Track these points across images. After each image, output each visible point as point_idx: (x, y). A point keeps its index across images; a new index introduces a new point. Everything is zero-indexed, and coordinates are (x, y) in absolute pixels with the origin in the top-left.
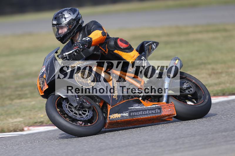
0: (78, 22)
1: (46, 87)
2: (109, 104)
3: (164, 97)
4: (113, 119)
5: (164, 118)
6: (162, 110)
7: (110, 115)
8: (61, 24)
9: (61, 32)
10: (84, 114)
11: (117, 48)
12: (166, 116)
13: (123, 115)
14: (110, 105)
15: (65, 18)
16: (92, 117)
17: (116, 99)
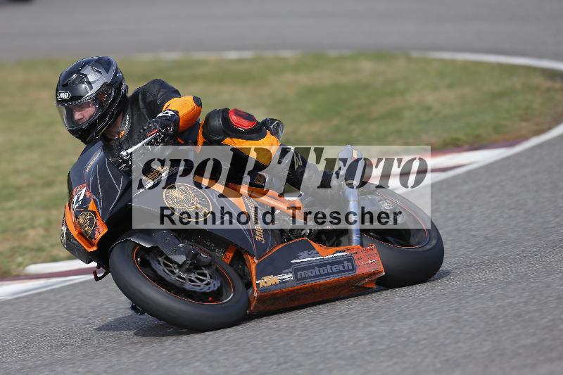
0: (118, 89)
1: (102, 231)
2: (251, 255)
3: (351, 234)
4: (264, 289)
5: (362, 283)
6: (356, 262)
7: (257, 279)
8: (81, 97)
9: (80, 117)
10: (202, 281)
11: (231, 133)
12: (364, 277)
13: (284, 277)
14: (253, 256)
15: (89, 83)
16: (218, 288)
17: (263, 242)
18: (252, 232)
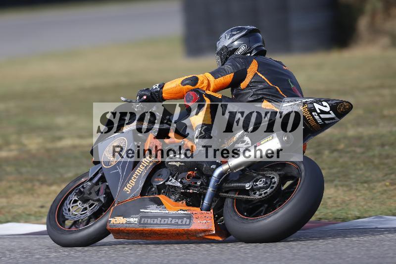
4: (114, 225)
5: (201, 235)
6: (193, 220)
7: (111, 217)
17: (128, 193)
18: (124, 184)
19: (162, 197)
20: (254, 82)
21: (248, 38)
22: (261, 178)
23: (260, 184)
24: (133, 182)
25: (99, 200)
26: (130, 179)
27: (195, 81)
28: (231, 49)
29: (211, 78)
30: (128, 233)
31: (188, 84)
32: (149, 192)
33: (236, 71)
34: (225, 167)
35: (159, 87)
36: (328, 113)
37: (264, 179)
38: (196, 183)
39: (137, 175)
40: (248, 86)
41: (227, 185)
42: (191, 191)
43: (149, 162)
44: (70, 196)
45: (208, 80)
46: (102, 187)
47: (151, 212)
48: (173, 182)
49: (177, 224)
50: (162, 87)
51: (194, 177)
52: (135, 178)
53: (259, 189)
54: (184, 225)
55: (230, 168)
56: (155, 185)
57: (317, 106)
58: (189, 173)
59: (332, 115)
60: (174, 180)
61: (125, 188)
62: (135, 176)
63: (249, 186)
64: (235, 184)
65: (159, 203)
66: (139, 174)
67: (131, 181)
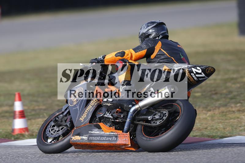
4: (74, 141)
5: (123, 147)
7: (72, 136)
13: (83, 138)
17: (82, 121)
18: (80, 117)
19: (101, 124)
20: (159, 54)
21: (157, 28)
22: (158, 113)
23: (157, 117)
24: (85, 115)
25: (66, 126)
26: (84, 113)
27: (123, 54)
28: (147, 34)
29: (133, 52)
30: (82, 146)
31: (119, 56)
32: (94, 121)
33: (148, 48)
34: (137, 107)
35: (102, 57)
36: (200, 74)
37: (160, 114)
38: (121, 116)
39: (87, 111)
40: (155, 57)
41: (138, 117)
42: (118, 121)
43: (94, 103)
44: (51, 123)
45: (131, 54)
46: (69, 117)
47: (95, 133)
48: (108, 115)
49: (109, 140)
50: (104, 57)
51: (120, 112)
52: (86, 113)
53: (157, 120)
54: (113, 141)
55: (139, 107)
56: (98, 116)
57: (194, 70)
58: (117, 109)
59: (203, 75)
60: (108, 114)
61: (81, 118)
62: (87, 112)
63: (151, 118)
64: (143, 117)
65: (99, 128)
66: (89, 110)
67: (84, 114)
